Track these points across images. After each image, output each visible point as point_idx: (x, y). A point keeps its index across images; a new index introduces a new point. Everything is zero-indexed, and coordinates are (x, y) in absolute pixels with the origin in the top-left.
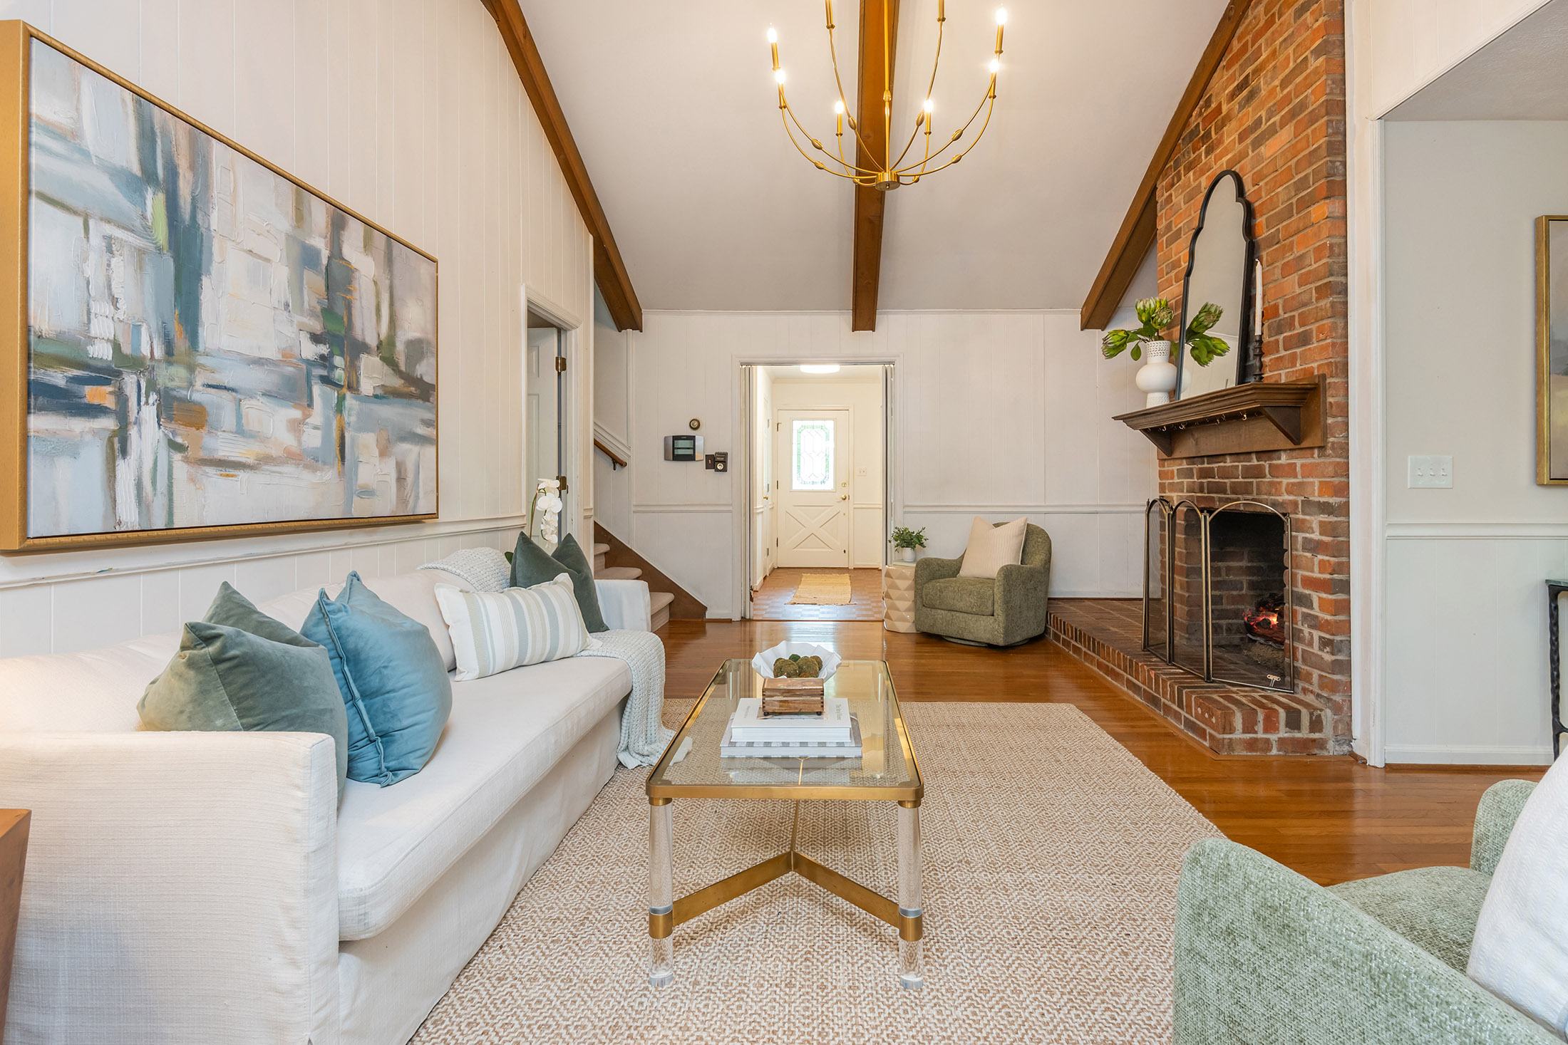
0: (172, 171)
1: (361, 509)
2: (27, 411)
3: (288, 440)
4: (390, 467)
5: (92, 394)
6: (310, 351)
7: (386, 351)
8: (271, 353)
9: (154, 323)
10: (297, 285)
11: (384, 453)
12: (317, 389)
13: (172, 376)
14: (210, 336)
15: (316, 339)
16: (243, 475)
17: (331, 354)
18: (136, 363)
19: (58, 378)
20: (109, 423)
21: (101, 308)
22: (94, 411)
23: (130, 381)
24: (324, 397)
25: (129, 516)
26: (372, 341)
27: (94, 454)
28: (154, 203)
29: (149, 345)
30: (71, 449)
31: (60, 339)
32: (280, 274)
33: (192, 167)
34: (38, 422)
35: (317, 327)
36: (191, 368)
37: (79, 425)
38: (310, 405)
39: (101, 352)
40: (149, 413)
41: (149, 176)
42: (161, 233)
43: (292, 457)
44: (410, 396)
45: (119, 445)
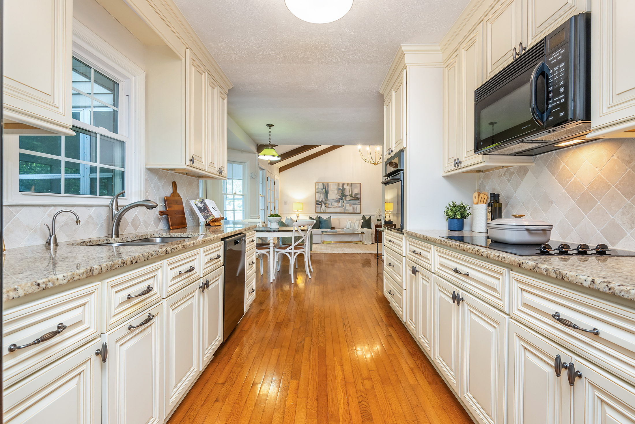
0: (325, 187)
1: (346, 212)
2: (316, 205)
3: (337, 206)
4: (351, 208)
5: (320, 204)
6: (339, 197)
7: (351, 196)
8: (335, 198)
9: (324, 198)
10: (338, 192)
11: (350, 206)
12: (340, 201)
13: (326, 202)
14: (328, 198)
15: (340, 196)
16: (332, 209)
17: (342, 197)
18: (323, 201)
19: (318, 203)
20: (321, 205)
21: (320, 198)
22: (320, 205)
23: (322, 202)
24: (341, 201)
25: (322, 211)
26: (348, 195)
27: (320, 207)
28: (324, 190)
29: (324, 200)
30: (318, 207)
31: (318, 200)
32: (336, 192)
33: (327, 186)
34: (317, 206)
35: (340, 195)
36: (327, 201)
37: (319, 206)
38: (339, 202)
39: (320, 201)
40: (324, 204)
41: (324, 188)
42: (325, 192)
43: (337, 207)
44: (355, 199)
45: (321, 207)
